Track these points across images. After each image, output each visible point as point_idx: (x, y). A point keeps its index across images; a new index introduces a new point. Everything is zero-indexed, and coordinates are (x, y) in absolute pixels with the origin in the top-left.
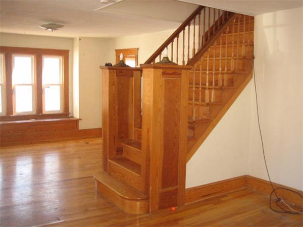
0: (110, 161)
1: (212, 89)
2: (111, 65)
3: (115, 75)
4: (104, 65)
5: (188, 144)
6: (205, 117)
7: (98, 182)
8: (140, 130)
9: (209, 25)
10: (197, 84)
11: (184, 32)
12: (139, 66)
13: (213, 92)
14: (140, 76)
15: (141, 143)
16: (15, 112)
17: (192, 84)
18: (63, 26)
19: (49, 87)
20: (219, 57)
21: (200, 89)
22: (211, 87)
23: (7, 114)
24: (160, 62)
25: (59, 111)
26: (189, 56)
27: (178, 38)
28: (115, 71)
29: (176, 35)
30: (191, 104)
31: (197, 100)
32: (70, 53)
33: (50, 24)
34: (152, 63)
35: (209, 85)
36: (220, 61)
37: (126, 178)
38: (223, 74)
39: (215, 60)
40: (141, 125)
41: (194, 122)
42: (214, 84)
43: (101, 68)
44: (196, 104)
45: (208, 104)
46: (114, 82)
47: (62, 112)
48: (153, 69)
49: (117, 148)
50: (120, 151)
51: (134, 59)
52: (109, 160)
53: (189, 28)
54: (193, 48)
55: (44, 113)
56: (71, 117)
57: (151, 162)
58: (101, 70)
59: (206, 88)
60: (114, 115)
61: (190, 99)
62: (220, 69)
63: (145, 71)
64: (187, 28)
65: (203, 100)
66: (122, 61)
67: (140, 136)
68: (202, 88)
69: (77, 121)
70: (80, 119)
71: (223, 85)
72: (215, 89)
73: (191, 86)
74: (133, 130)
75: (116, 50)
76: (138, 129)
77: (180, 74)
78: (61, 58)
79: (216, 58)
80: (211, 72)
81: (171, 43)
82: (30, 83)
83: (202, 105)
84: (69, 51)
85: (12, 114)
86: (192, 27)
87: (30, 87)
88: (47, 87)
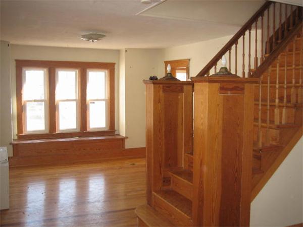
0: (156, 194)
1: (283, 107)
2: (157, 79)
3: (161, 90)
4: (148, 79)
5: (252, 178)
6: (274, 143)
7: (140, 220)
8: (192, 156)
9: (274, 29)
10: (264, 100)
11: (244, 38)
12: (190, 80)
13: (284, 110)
14: (191, 90)
15: (192, 172)
16: (59, 130)
17: (258, 100)
18: (105, 36)
19: (94, 103)
20: (291, 66)
21: (268, 107)
22: (281, 104)
23: (50, 131)
24: (216, 74)
25: (105, 128)
26: (250, 66)
27: (236, 45)
28: (161, 86)
29: (234, 41)
30: (258, 126)
31: (264, 121)
32: (116, 66)
33: (91, 34)
34: (206, 76)
35: (279, 102)
36: (293, 71)
37: (173, 217)
38: (296, 87)
39: (287, 70)
40: (193, 151)
41: (261, 150)
42: (285, 100)
43: (145, 82)
44: (262, 127)
45: (278, 127)
46: (160, 100)
47: (107, 129)
48: (207, 83)
49: (164, 178)
50: (167, 181)
51: (185, 71)
52: (153, 193)
53: (250, 33)
54: (255, 56)
55: (88, 130)
56: (117, 135)
57: (205, 202)
58: (145, 85)
59: (275, 106)
60: (160, 139)
61: (256, 119)
62: (294, 81)
63: (197, 86)
64: (247, 33)
65: (272, 122)
66: (170, 74)
67: (191, 163)
68: (270, 106)
69: (123, 140)
70: (127, 138)
71: (297, 102)
72: (287, 107)
73: (257, 103)
74: (183, 156)
75: (165, 62)
76: (189, 155)
77: (243, 89)
78: (107, 71)
79: (289, 68)
80: (281, 85)
81: (228, 51)
82: (74, 98)
83: (270, 128)
84: (115, 64)
85: (55, 131)
86: (253, 32)
87: (74, 103)
88: (92, 103)
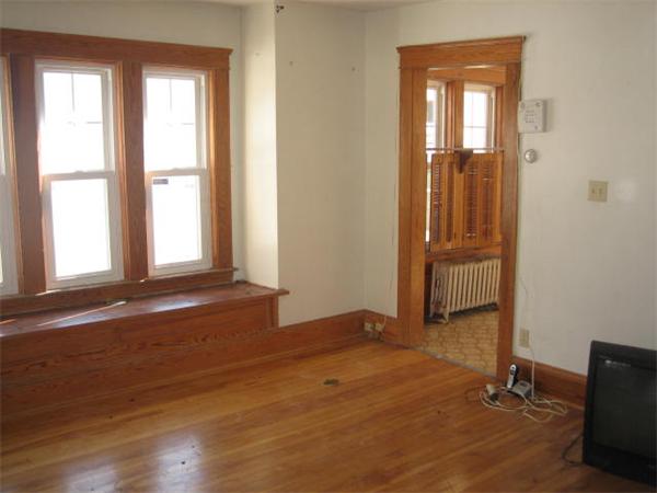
16: (53, 280)
19: (165, 182)
32: (233, 59)
56: (239, 282)
69: (269, 301)
70: (284, 292)
75: (400, 50)
78: (203, 77)
84: (229, 51)
85: (43, 288)
88: (157, 182)
